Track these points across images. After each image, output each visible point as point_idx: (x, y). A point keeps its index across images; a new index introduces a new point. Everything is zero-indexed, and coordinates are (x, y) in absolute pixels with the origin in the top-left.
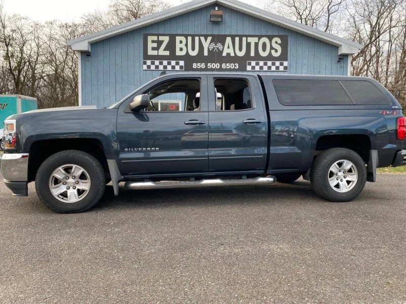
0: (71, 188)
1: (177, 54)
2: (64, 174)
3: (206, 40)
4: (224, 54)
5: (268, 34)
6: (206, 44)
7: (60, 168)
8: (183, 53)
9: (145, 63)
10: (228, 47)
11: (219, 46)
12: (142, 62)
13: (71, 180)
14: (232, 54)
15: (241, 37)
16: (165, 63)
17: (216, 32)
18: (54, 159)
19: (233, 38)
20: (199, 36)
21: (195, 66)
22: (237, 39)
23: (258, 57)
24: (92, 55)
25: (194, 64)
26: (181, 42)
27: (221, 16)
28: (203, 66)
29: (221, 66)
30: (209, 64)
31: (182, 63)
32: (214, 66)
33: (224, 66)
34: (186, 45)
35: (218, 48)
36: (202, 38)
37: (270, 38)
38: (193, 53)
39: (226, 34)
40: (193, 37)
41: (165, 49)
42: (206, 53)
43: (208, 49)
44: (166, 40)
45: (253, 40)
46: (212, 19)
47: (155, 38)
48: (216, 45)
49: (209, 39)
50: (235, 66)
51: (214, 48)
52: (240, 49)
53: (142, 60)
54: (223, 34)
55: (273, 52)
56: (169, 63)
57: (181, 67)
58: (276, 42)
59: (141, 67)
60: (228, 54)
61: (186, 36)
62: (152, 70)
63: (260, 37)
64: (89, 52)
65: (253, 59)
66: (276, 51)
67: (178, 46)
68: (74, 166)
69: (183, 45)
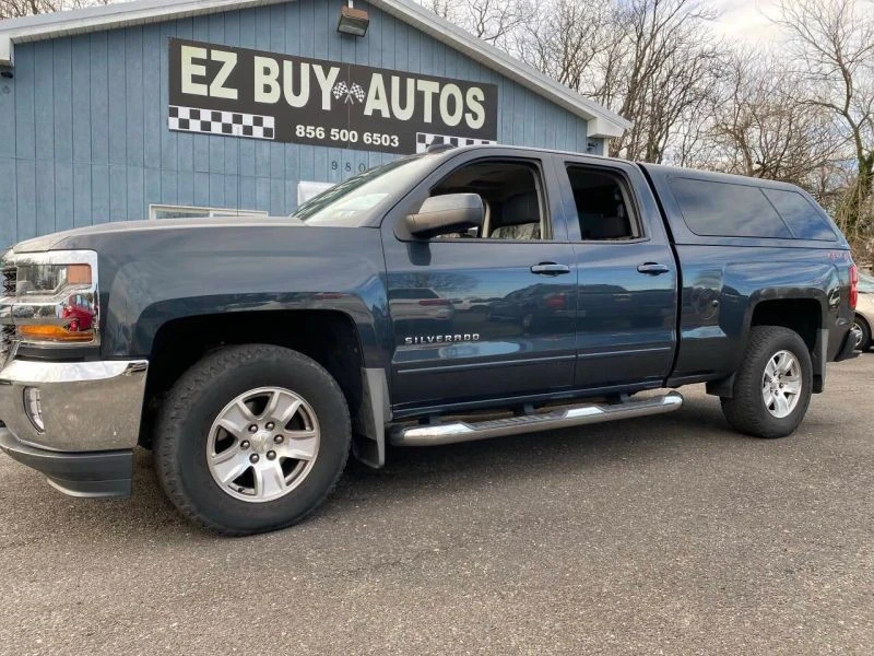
0: (263, 457)
1: (256, 100)
2: (247, 418)
3: (326, 74)
4: (368, 112)
5: (459, 78)
6: (326, 85)
7: (239, 400)
8: (273, 98)
9: (174, 113)
10: (377, 97)
11: (357, 90)
12: (165, 111)
13: (262, 434)
14: (386, 114)
15: (404, 76)
16: (227, 117)
17: (348, 59)
18: (224, 373)
19: (387, 76)
20: (311, 62)
21: (300, 131)
22: (395, 81)
23: (438, 126)
24: (17, 74)
25: (298, 127)
26: (267, 71)
27: (365, 24)
28: (320, 133)
29: (361, 137)
30: (333, 131)
31: (269, 122)
32: (344, 136)
33: (367, 138)
34: (280, 80)
35: (353, 96)
36: (318, 69)
37: (464, 87)
38: (298, 102)
39: (372, 65)
40: (297, 63)
41: (227, 84)
42: (326, 105)
43: (332, 96)
44: (230, 61)
45: (429, 88)
46: (342, 28)
47: (201, 53)
48: (349, 88)
49: (334, 72)
50: (392, 141)
51: (345, 95)
52: (403, 105)
53: (166, 106)
54: (366, 64)
55: (469, 117)
56: (238, 120)
57: (267, 132)
58: (475, 98)
59: (164, 123)
60: (377, 112)
61: (280, 59)
62: (194, 133)
63: (443, 82)
64: (9, 67)
65: (429, 128)
66: (475, 117)
67: (260, 80)
68: (277, 391)
69: (272, 80)
